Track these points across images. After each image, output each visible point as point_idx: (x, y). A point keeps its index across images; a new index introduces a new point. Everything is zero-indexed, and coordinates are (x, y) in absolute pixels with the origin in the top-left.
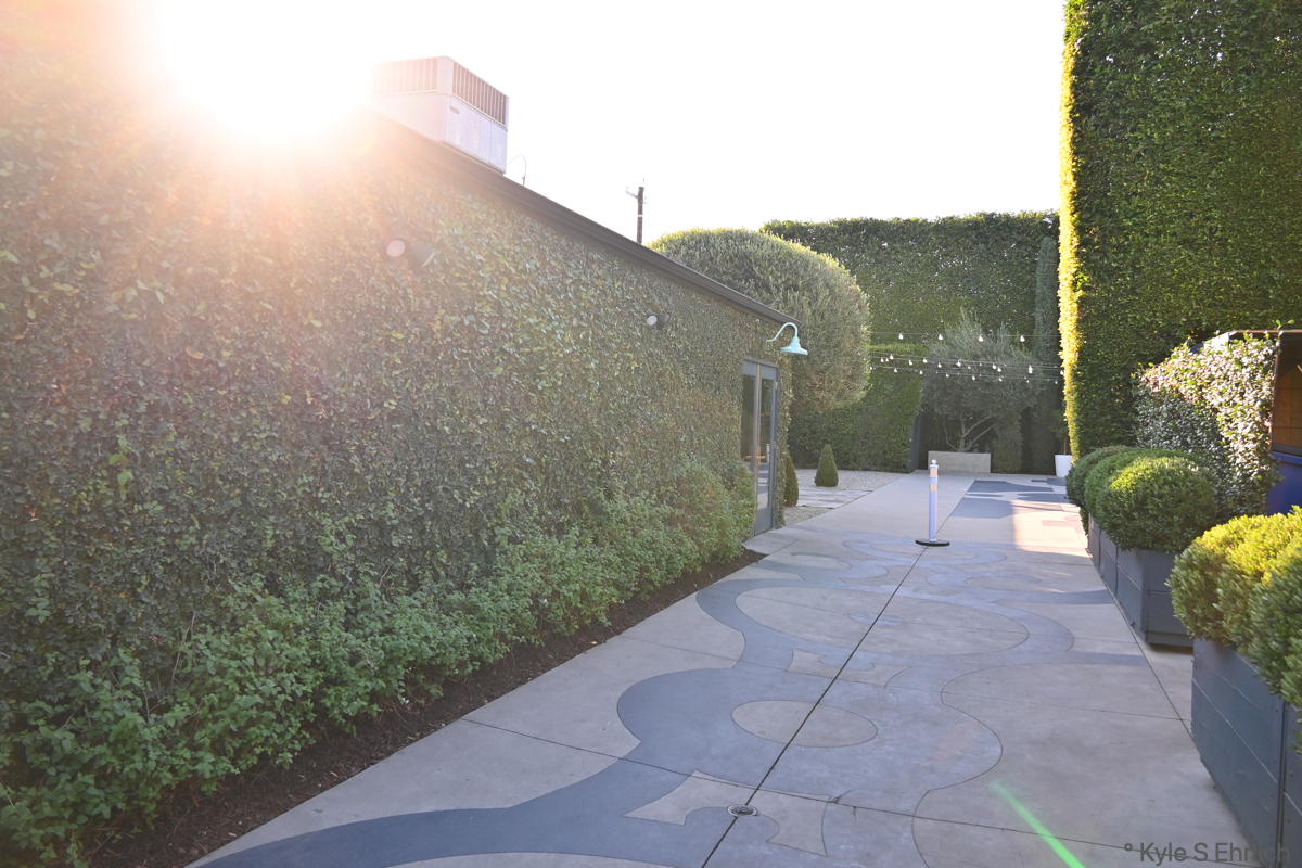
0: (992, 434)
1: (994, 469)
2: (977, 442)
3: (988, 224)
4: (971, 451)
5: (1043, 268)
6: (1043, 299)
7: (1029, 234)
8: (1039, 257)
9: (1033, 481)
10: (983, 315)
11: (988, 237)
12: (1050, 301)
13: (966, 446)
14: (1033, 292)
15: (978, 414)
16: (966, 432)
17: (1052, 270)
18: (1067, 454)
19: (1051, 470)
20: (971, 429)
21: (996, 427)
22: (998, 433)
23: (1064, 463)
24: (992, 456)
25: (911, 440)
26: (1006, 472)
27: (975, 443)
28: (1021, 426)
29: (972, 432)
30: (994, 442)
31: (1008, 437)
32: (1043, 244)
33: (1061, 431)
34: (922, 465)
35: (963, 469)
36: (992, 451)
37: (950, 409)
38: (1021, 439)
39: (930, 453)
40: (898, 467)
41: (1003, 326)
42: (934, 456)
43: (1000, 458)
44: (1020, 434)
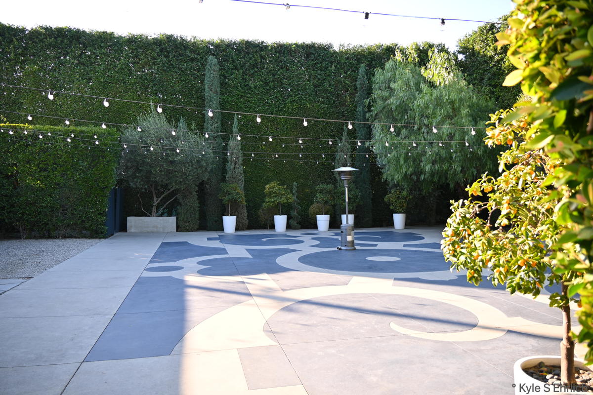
0: (176, 203)
1: (179, 228)
2: (166, 208)
3: (169, 42)
4: (162, 215)
5: (210, 77)
6: (210, 101)
7: (198, 54)
8: (207, 70)
9: (209, 239)
10: (168, 111)
11: (168, 52)
12: (215, 102)
13: (157, 212)
14: (203, 96)
15: (165, 187)
16: (157, 200)
17: (216, 79)
18: (231, 215)
19: (220, 227)
20: (161, 198)
21: (179, 196)
22: (181, 201)
23: (229, 222)
24: (177, 219)
25: (107, 210)
26: (188, 231)
27: (164, 209)
28: (197, 195)
29: (161, 200)
30: (178, 207)
31: (188, 204)
32: (209, 61)
33: (226, 198)
34: (123, 228)
35: (155, 230)
36: (177, 215)
37: (142, 183)
38: (198, 205)
39: (128, 218)
40: (97, 233)
41: (182, 120)
42: (132, 221)
43: (183, 220)
44: (197, 202)
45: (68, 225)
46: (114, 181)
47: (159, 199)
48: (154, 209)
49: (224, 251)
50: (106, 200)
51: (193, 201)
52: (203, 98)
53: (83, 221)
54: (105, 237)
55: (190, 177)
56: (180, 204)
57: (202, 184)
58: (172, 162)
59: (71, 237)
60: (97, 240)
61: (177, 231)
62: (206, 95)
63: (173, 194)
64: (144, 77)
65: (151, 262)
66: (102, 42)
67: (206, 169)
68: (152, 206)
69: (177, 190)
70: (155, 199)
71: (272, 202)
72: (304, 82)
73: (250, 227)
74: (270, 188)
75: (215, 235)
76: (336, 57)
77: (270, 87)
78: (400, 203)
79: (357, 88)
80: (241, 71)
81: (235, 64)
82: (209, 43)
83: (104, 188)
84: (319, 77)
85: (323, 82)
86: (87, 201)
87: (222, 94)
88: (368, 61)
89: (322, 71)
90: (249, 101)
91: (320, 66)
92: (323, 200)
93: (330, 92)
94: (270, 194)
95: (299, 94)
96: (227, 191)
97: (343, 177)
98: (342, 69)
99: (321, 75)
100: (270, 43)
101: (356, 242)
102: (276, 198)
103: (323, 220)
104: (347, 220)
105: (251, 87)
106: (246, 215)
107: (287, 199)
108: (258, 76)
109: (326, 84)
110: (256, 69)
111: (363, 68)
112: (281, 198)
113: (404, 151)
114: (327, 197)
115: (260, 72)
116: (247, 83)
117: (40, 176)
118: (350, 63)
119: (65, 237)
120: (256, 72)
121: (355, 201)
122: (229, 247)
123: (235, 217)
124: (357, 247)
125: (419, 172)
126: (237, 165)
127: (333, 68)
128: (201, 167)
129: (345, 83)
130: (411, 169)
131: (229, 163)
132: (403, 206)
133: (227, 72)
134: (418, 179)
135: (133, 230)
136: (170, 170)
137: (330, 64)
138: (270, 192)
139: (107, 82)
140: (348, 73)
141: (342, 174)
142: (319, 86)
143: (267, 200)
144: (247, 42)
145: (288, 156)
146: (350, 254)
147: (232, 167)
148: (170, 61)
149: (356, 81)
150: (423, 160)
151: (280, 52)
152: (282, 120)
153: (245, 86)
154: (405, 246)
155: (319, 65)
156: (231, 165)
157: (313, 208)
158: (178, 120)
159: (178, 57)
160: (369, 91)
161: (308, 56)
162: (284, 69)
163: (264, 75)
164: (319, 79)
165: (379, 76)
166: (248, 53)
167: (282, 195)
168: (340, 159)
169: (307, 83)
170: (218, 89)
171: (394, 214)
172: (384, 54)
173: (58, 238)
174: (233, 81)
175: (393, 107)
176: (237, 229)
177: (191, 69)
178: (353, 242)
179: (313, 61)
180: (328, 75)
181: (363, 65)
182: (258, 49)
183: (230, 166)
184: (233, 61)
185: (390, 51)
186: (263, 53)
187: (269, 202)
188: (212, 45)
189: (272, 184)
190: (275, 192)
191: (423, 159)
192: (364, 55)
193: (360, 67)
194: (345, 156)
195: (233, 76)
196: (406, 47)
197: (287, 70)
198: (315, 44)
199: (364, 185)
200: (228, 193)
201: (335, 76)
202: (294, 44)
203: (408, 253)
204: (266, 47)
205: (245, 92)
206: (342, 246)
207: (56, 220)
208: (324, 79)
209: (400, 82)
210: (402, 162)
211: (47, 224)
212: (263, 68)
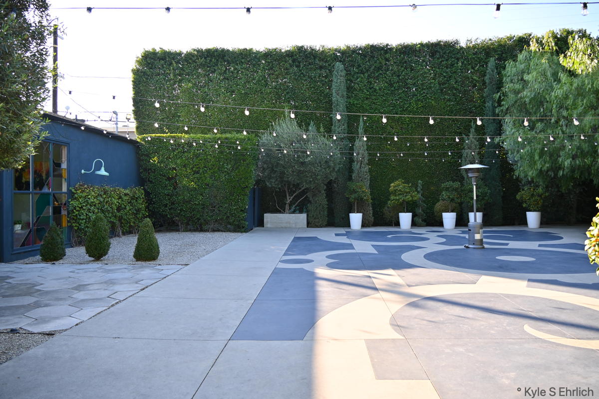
0: (307, 201)
1: (309, 225)
2: (298, 205)
3: (300, 53)
4: (294, 212)
5: (336, 83)
6: (338, 105)
7: (326, 62)
8: (334, 76)
9: (336, 235)
10: (299, 117)
11: (299, 62)
12: (341, 106)
13: (290, 209)
14: (331, 101)
15: (297, 186)
16: (290, 199)
17: (342, 84)
18: (357, 212)
19: (347, 224)
20: (293, 197)
21: (309, 194)
22: (311, 199)
23: (356, 219)
24: (308, 215)
25: (247, 207)
26: (317, 227)
27: (296, 206)
28: (326, 193)
29: (293, 198)
30: (308, 205)
31: (317, 202)
32: (336, 67)
33: (353, 196)
34: (261, 223)
35: (288, 225)
36: (308, 212)
37: (276, 183)
38: (327, 203)
39: (265, 215)
40: (239, 228)
41: (312, 122)
42: (268, 217)
43: (313, 216)
44: (326, 200)
45: (216, 221)
46: (252, 182)
47: (292, 198)
48: (287, 207)
49: (350, 246)
50: (247, 199)
51: (322, 199)
52: (330, 102)
53: (228, 217)
54: (246, 231)
55: (319, 177)
56: (310, 202)
57: (330, 184)
58: (303, 163)
59: (218, 231)
60: (239, 234)
61: (307, 227)
62: (334, 99)
63: (304, 192)
64: (278, 87)
65: (285, 254)
66: (243, 58)
67: (334, 169)
68: (286, 204)
69: (307, 189)
70: (288, 197)
71: (397, 200)
72: (429, 80)
73: (375, 224)
74: (395, 187)
75: (342, 231)
76: (463, 53)
77: (395, 88)
78: (534, 201)
79: (486, 83)
80: (366, 75)
81: (361, 68)
82: (336, 50)
83: (245, 188)
84: (445, 74)
85: (448, 79)
86: (231, 199)
87: (348, 97)
88: (498, 54)
89: (447, 68)
90: (374, 103)
91: (446, 64)
92: (449, 198)
93: (456, 89)
94: (395, 193)
95: (424, 93)
96: (353, 189)
97: (470, 175)
98: (469, 64)
99: (447, 73)
100: (394, 46)
101: (484, 240)
102: (400, 196)
103: (449, 218)
104: (475, 218)
105: (376, 90)
106: (371, 212)
107: (412, 196)
108: (382, 78)
109: (453, 82)
110: (381, 72)
111: (492, 62)
112: (406, 196)
113: (539, 146)
114: (454, 195)
115: (385, 74)
116: (372, 86)
117: (194, 178)
118: (478, 58)
119: (214, 231)
120: (381, 74)
121: (483, 199)
122: (355, 243)
123: (362, 214)
124: (486, 246)
125: (557, 168)
126: (363, 164)
127: (460, 64)
128: (329, 167)
129: (472, 78)
130: (547, 165)
131: (356, 163)
132: (538, 204)
133: (353, 77)
134: (556, 175)
135: (269, 226)
136: (301, 170)
137: (456, 61)
138: (395, 191)
139: (247, 93)
140: (476, 69)
141: (470, 171)
142: (444, 84)
143: (392, 198)
144: (372, 46)
145: (413, 155)
146: (479, 252)
147: (358, 166)
148: (300, 71)
149: (485, 75)
150: (561, 155)
151: (404, 53)
152: (407, 120)
153: (370, 88)
154: (540, 246)
155: (444, 63)
156: (357, 164)
157: (438, 206)
158: (308, 125)
159: (308, 66)
160: (499, 85)
161: (433, 55)
162: (409, 70)
163: (389, 76)
164: (445, 77)
165: (511, 68)
166: (373, 57)
167: (407, 193)
168: (467, 156)
169: (432, 81)
170: (345, 94)
171: (527, 213)
172: (516, 45)
173: (208, 231)
174: (358, 84)
175: (527, 100)
176: (363, 226)
177: (320, 76)
178: (481, 240)
179: (438, 59)
180: (455, 72)
181: (492, 59)
182: (382, 52)
183: (356, 166)
184: (359, 66)
185: (523, 42)
186: (387, 56)
187: (394, 200)
188: (339, 52)
189: (397, 182)
190: (400, 190)
191: (562, 153)
192: (493, 49)
193: (488, 61)
194: (473, 153)
195: (359, 80)
196: (541, 36)
197: (412, 70)
198: (440, 41)
199: (493, 182)
200: (355, 192)
201: (462, 72)
202: (419, 44)
203: (543, 253)
204: (391, 49)
205: (370, 95)
206: (469, 245)
207: (207, 216)
208: (450, 77)
209: (534, 73)
210: (537, 157)
211: (200, 219)
212: (388, 70)
